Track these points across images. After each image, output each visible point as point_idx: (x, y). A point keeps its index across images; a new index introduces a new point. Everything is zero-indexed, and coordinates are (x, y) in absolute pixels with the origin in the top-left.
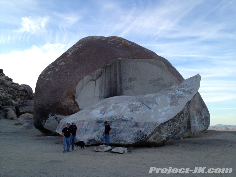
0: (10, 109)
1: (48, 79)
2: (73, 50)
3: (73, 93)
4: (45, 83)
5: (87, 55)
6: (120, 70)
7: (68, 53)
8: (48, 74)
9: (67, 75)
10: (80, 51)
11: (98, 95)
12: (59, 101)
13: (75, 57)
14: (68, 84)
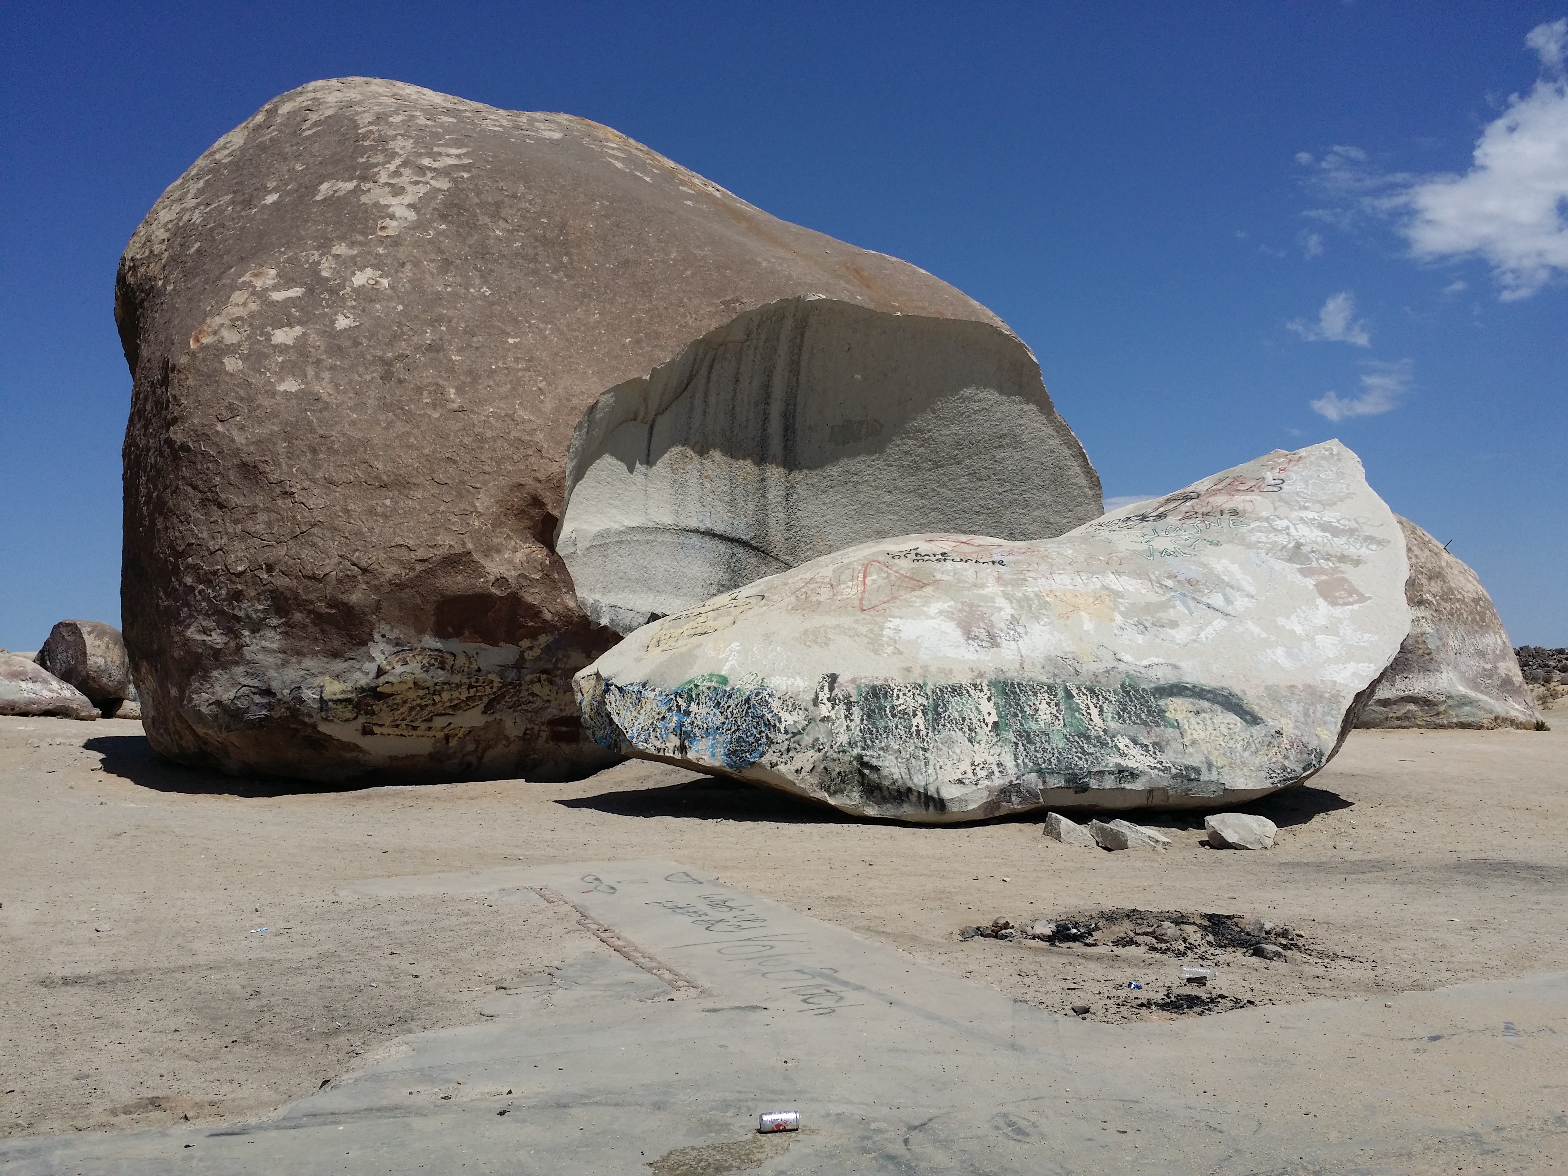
1: (290, 385)
2: (410, 188)
3: (548, 498)
4: (274, 414)
5: (544, 241)
6: (795, 367)
7: (378, 202)
8: (282, 349)
9: (451, 370)
10: (477, 201)
11: (667, 520)
12: (458, 549)
13: (447, 237)
14: (489, 434)
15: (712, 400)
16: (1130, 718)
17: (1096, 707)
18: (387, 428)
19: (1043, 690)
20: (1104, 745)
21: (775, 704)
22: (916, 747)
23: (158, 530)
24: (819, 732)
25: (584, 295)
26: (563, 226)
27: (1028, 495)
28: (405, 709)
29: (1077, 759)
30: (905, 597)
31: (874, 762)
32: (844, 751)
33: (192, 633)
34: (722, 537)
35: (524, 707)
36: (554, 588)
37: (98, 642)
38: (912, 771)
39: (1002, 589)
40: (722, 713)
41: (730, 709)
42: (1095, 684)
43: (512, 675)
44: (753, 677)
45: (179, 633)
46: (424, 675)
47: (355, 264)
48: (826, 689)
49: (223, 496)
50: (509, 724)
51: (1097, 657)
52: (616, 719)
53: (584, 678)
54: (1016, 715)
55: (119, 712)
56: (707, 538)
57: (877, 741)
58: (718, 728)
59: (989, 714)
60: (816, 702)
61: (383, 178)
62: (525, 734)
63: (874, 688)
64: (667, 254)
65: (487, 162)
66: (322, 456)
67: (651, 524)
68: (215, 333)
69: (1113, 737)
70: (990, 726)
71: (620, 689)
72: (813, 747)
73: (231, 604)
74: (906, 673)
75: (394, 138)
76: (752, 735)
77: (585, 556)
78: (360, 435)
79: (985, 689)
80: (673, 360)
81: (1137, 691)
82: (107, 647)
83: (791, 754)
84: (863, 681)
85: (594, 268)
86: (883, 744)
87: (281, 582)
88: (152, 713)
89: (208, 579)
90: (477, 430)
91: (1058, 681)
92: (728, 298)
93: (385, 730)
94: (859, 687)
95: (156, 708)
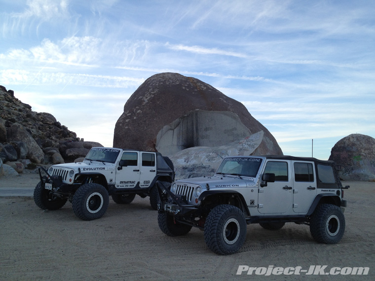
0: (55, 151)
1: (127, 127)
2: (148, 97)
3: (154, 142)
4: (124, 131)
5: (164, 103)
6: (197, 120)
7: (144, 100)
8: (127, 122)
9: (146, 124)
10: (156, 98)
11: (176, 144)
13: (151, 104)
18: (136, 133)
25: (167, 111)
47: (138, 109)
56: (183, 146)
65: (161, 91)
66: (128, 137)
67: (173, 145)
78: (133, 134)
90: (147, 133)
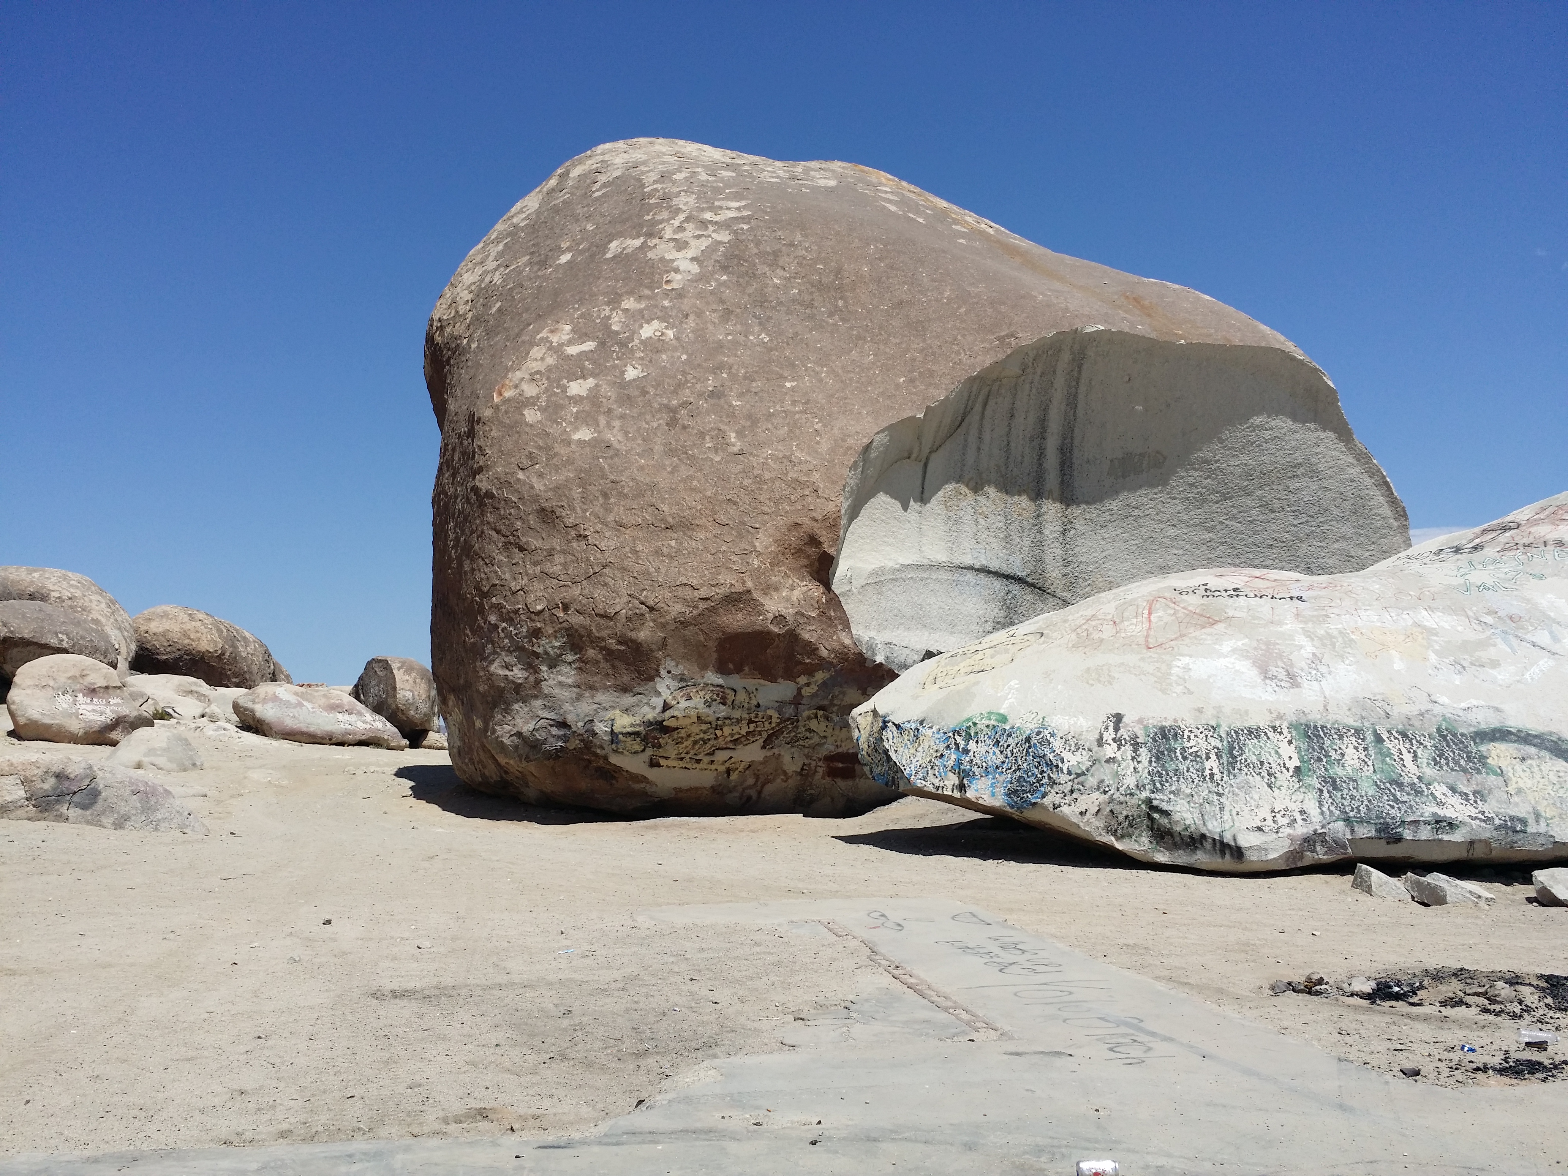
1: (584, 434)
2: (693, 243)
3: (824, 537)
4: (570, 462)
5: (820, 287)
6: (1072, 401)
7: (664, 257)
8: (576, 400)
9: (732, 415)
10: (755, 251)
11: (942, 557)
12: (739, 588)
13: (729, 288)
14: (767, 476)
15: (987, 437)
16: (1447, 764)
17: (1409, 752)
18: (672, 472)
19: (1349, 734)
20: (1418, 793)
21: (1057, 744)
22: (1210, 792)
23: (465, 572)
24: (1104, 773)
25: (859, 337)
26: (838, 272)
27: (1326, 527)
28: (689, 743)
29: (1388, 807)
30: (1194, 634)
31: (1165, 806)
32: (1131, 794)
33: (496, 668)
34: (997, 574)
35: (801, 742)
36: (831, 626)
37: (407, 677)
38: (1206, 817)
39: (1301, 626)
40: (1002, 752)
41: (1010, 748)
42: (1408, 727)
43: (789, 711)
44: (1033, 716)
45: (484, 669)
46: (707, 710)
47: (643, 317)
48: (1111, 729)
49: (524, 539)
50: (787, 758)
51: (1410, 699)
52: (893, 756)
53: (861, 715)
54: (1320, 760)
55: (425, 743)
56: (982, 575)
57: (1167, 785)
58: (997, 767)
59: (1290, 758)
60: (1100, 742)
61: (668, 233)
62: (802, 769)
63: (1162, 729)
64: (941, 293)
65: (766, 213)
66: (612, 500)
67: (925, 562)
68: (516, 387)
69: (1428, 784)
70: (1291, 771)
71: (898, 726)
72: (1098, 788)
73: (530, 641)
74: (1198, 714)
75: (678, 194)
76: (1033, 775)
77: (860, 593)
78: (648, 480)
79: (1285, 731)
80: (947, 398)
81: (1455, 735)
82: (415, 682)
83: (1074, 795)
84: (1150, 721)
85: (868, 311)
86: (1174, 788)
87: (576, 620)
88: (458, 743)
89: (510, 618)
90: (756, 472)
91: (1367, 724)
92: (1002, 334)
93: (670, 763)
94: (1146, 728)
95: (462, 739)
